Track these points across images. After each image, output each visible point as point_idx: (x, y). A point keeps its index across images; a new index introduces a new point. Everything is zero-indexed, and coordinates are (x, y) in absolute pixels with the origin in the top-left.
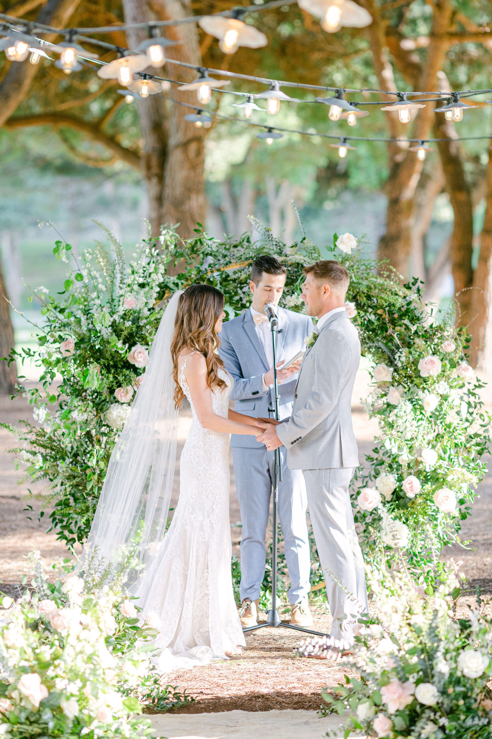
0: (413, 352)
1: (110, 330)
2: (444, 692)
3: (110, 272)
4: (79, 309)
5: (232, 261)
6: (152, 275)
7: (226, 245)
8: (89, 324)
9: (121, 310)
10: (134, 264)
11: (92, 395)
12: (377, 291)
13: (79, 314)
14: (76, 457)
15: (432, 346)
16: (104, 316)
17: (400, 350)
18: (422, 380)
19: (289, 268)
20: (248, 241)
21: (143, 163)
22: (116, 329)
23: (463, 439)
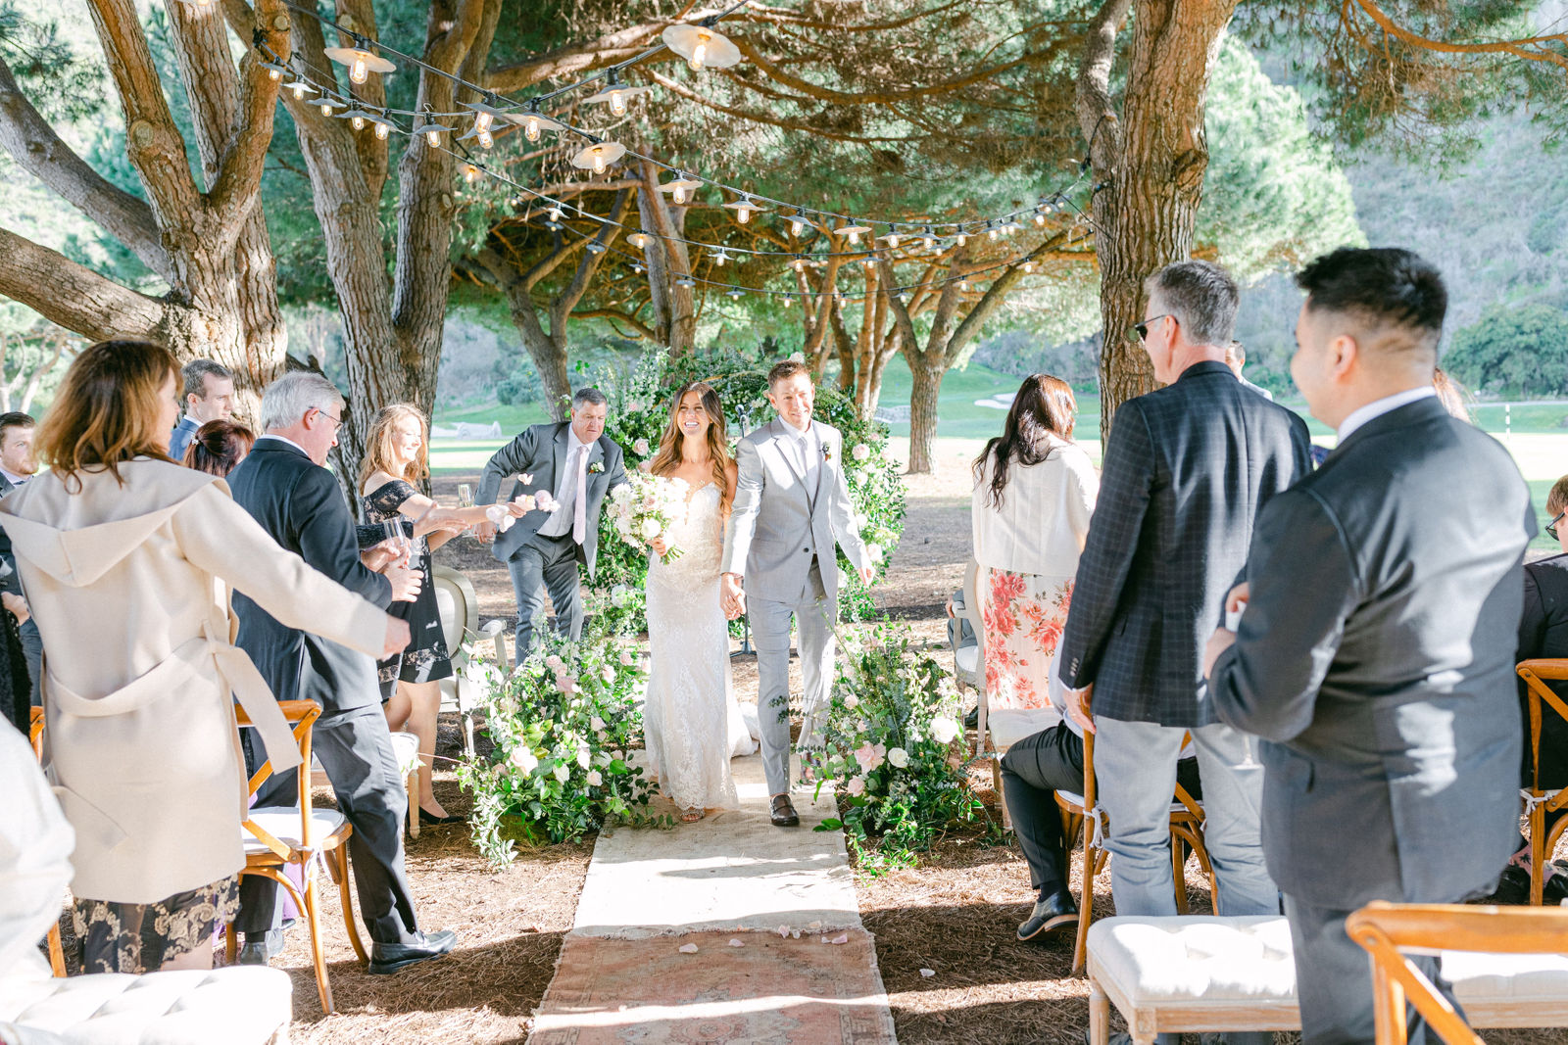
2: (915, 756)
9: (627, 412)
21: (657, 336)
22: (623, 426)
23: (886, 506)
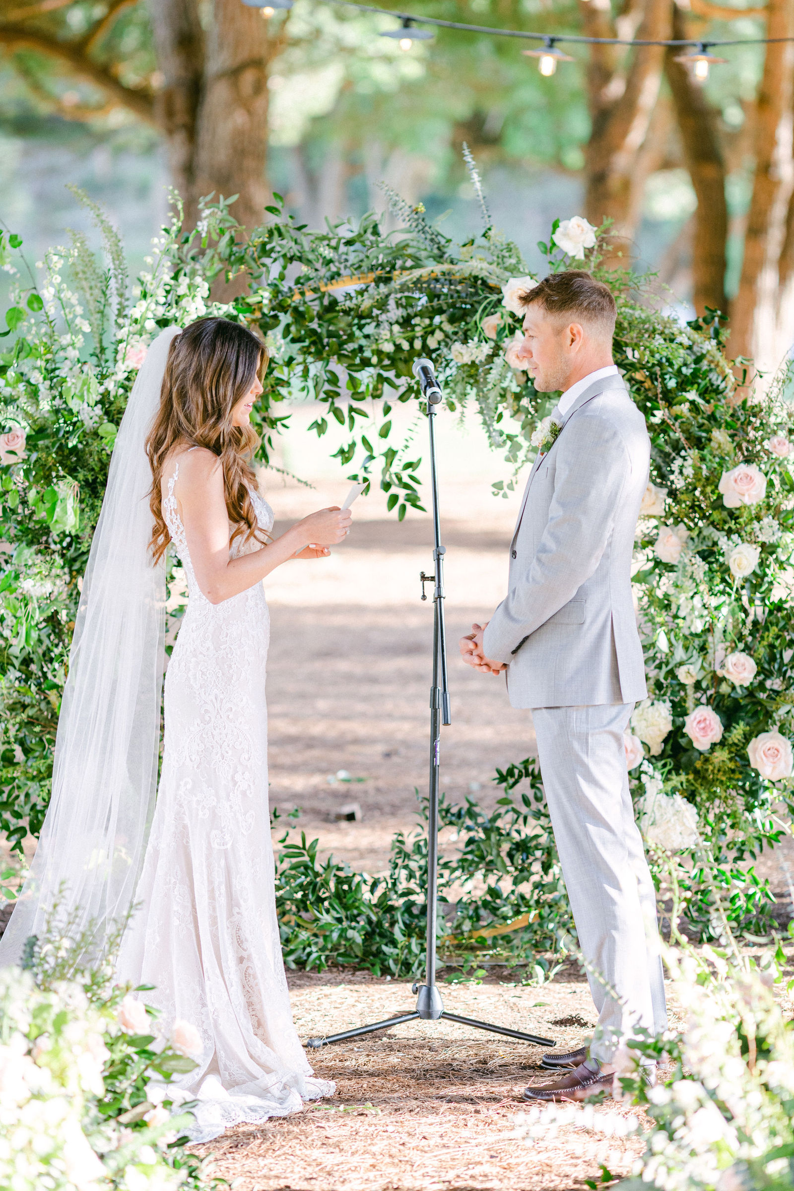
0: (708, 457)
1: (98, 410)
3: (97, 292)
4: (35, 368)
5: (342, 272)
6: (183, 303)
7: (329, 239)
8: (54, 398)
9: (120, 371)
10: (147, 277)
11: (61, 542)
12: (634, 334)
13: (36, 377)
14: (28, 666)
15: (744, 445)
16: (85, 383)
17: (683, 453)
18: (725, 513)
19: (459, 288)
20: (375, 232)
21: (159, 109)
